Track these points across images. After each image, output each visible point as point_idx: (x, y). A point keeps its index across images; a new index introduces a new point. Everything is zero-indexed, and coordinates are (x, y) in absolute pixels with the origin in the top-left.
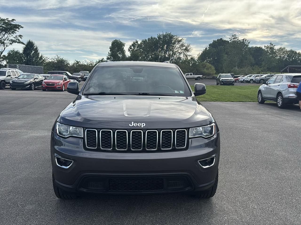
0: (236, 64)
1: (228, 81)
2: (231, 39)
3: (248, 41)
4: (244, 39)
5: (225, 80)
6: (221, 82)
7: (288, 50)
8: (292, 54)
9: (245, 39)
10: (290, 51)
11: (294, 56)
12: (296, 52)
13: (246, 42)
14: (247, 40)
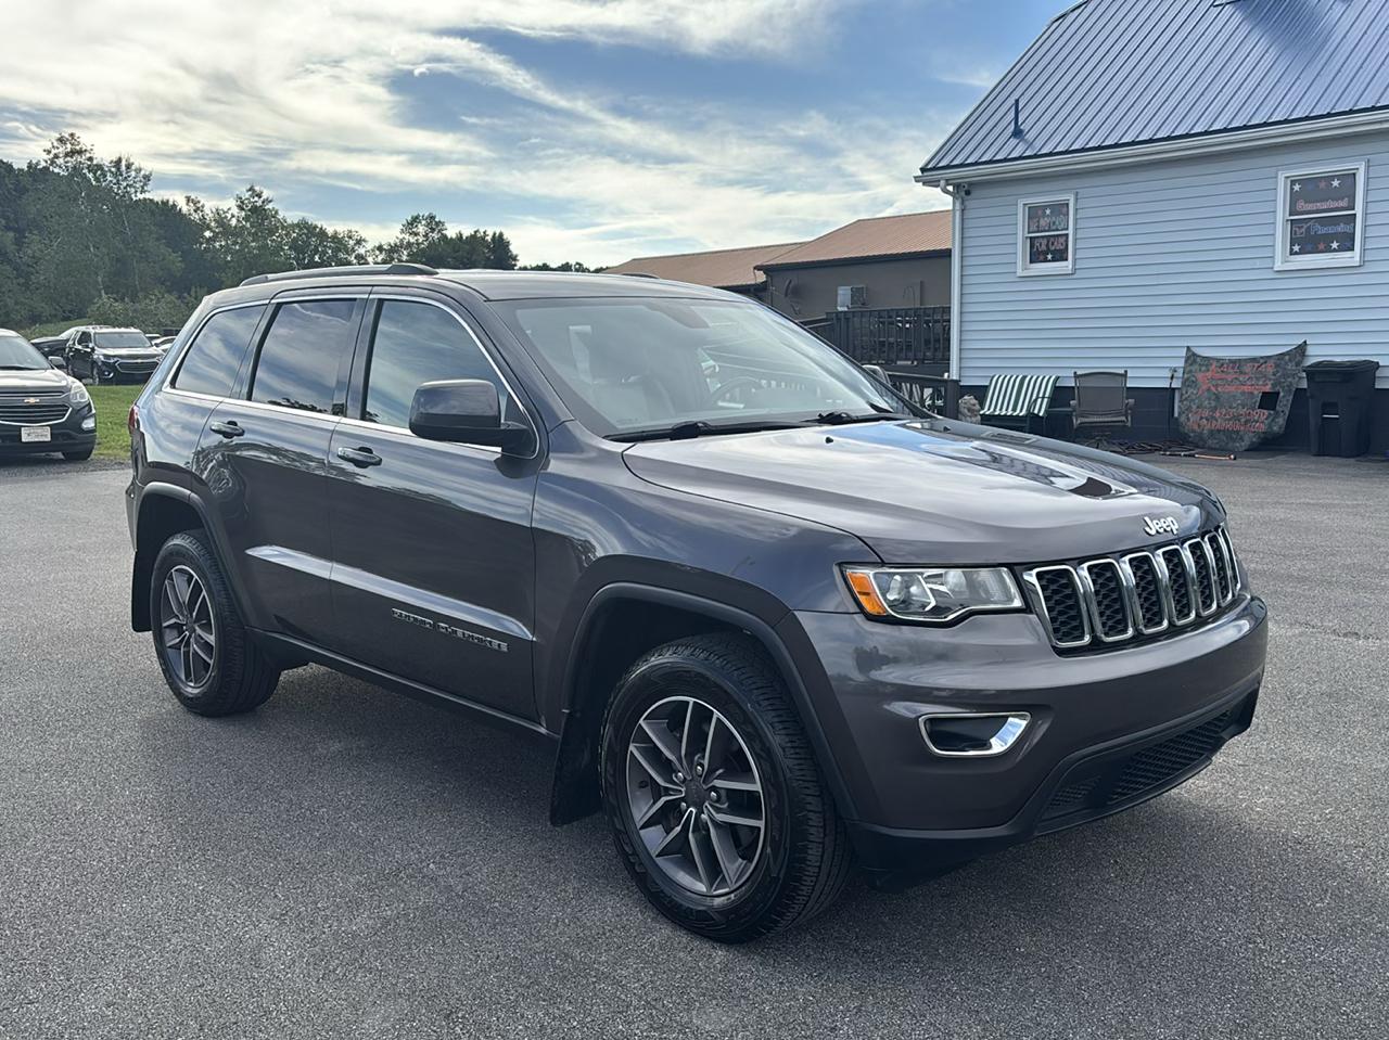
0: (100, 279)
1: (139, 361)
2: (56, 156)
3: (140, 170)
4: (120, 160)
5: (121, 361)
6: (104, 368)
7: (289, 221)
8: (308, 238)
9: (124, 163)
10: (298, 225)
11: (316, 247)
12: (323, 233)
13: (133, 174)
14: (133, 168)
